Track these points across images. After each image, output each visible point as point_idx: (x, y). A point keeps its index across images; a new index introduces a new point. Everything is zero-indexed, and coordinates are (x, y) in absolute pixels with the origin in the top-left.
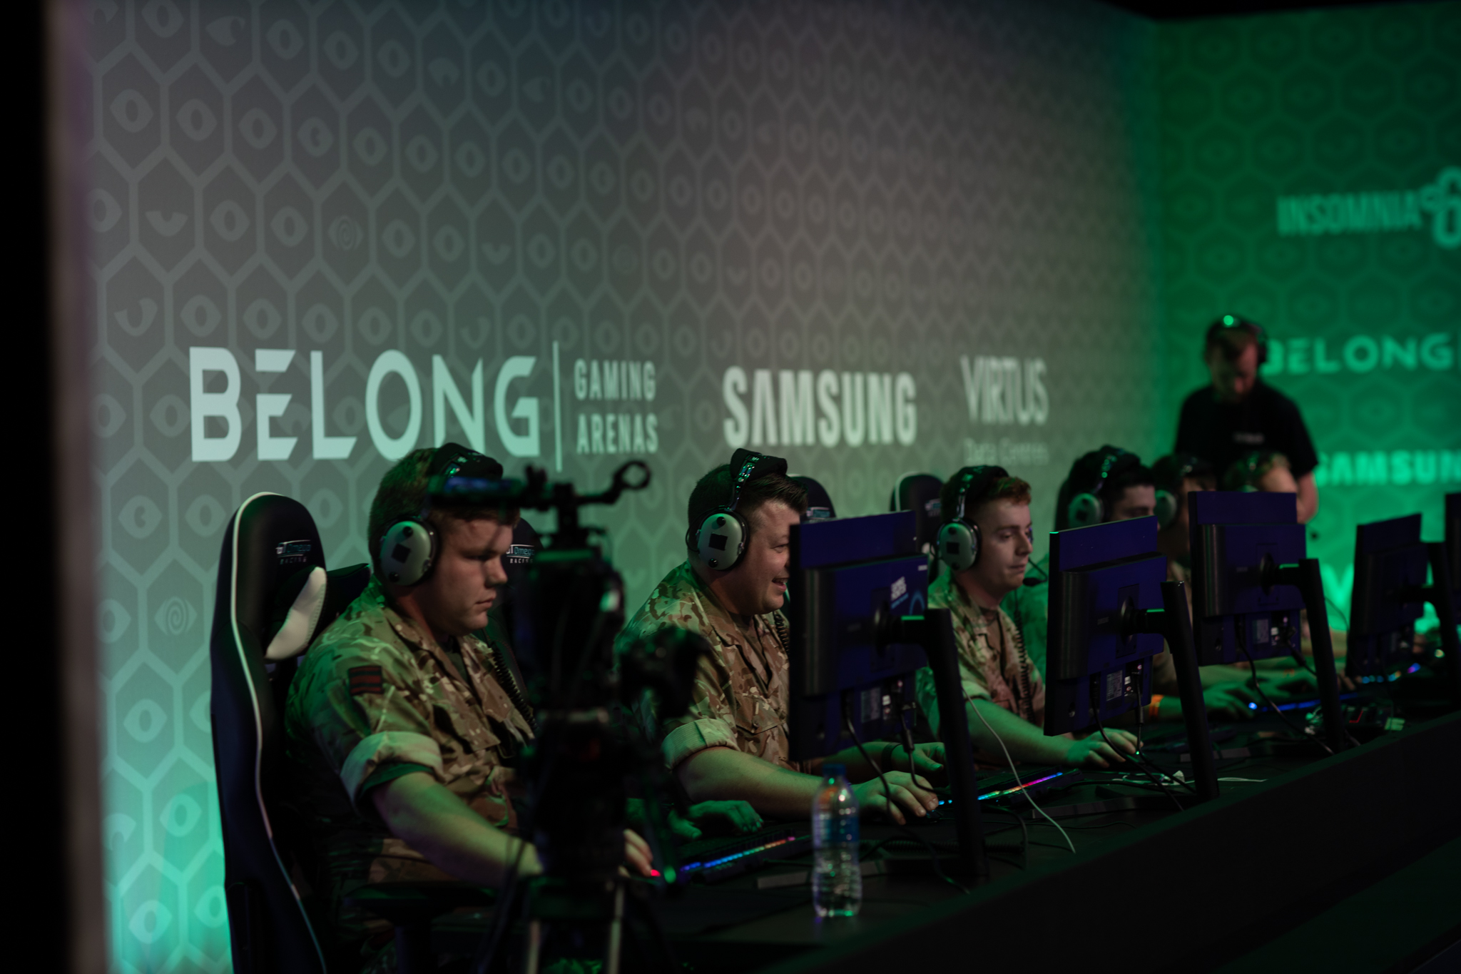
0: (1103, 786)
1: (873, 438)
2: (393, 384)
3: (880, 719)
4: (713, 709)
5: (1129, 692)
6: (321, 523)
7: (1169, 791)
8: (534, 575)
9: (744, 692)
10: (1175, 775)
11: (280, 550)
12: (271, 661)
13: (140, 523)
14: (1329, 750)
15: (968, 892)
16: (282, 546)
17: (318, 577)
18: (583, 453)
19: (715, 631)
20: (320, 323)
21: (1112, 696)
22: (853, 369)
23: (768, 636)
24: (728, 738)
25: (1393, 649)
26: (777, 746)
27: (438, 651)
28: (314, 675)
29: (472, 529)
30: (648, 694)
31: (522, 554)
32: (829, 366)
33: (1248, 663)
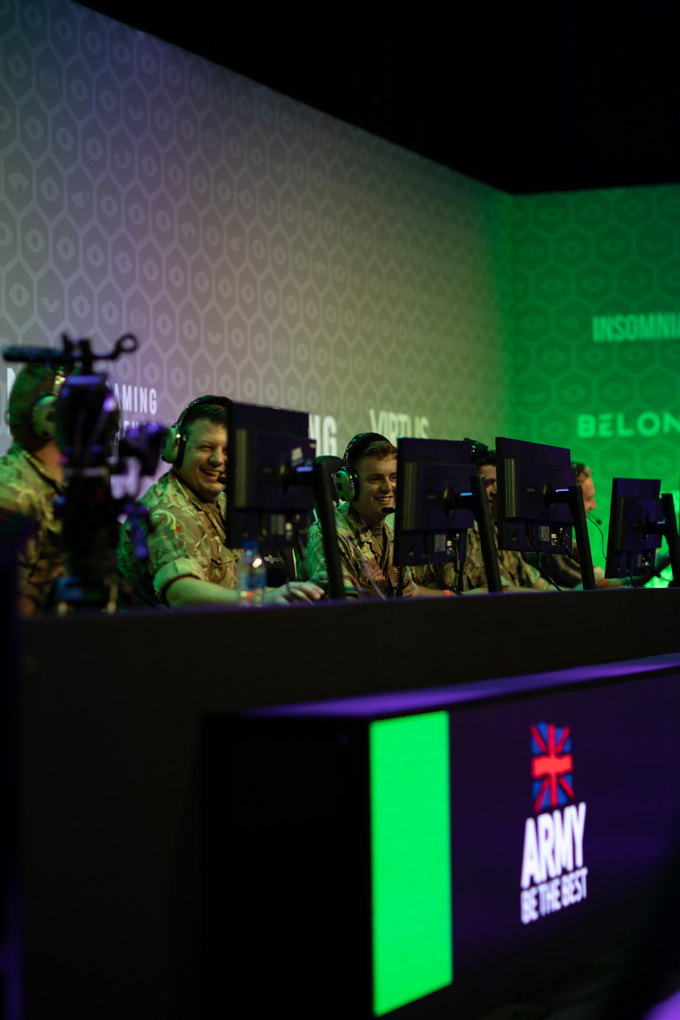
4: (187, 553)
5: (451, 551)
9: (211, 538)
21: (438, 549)
24: (194, 570)
25: (639, 565)
26: (233, 575)
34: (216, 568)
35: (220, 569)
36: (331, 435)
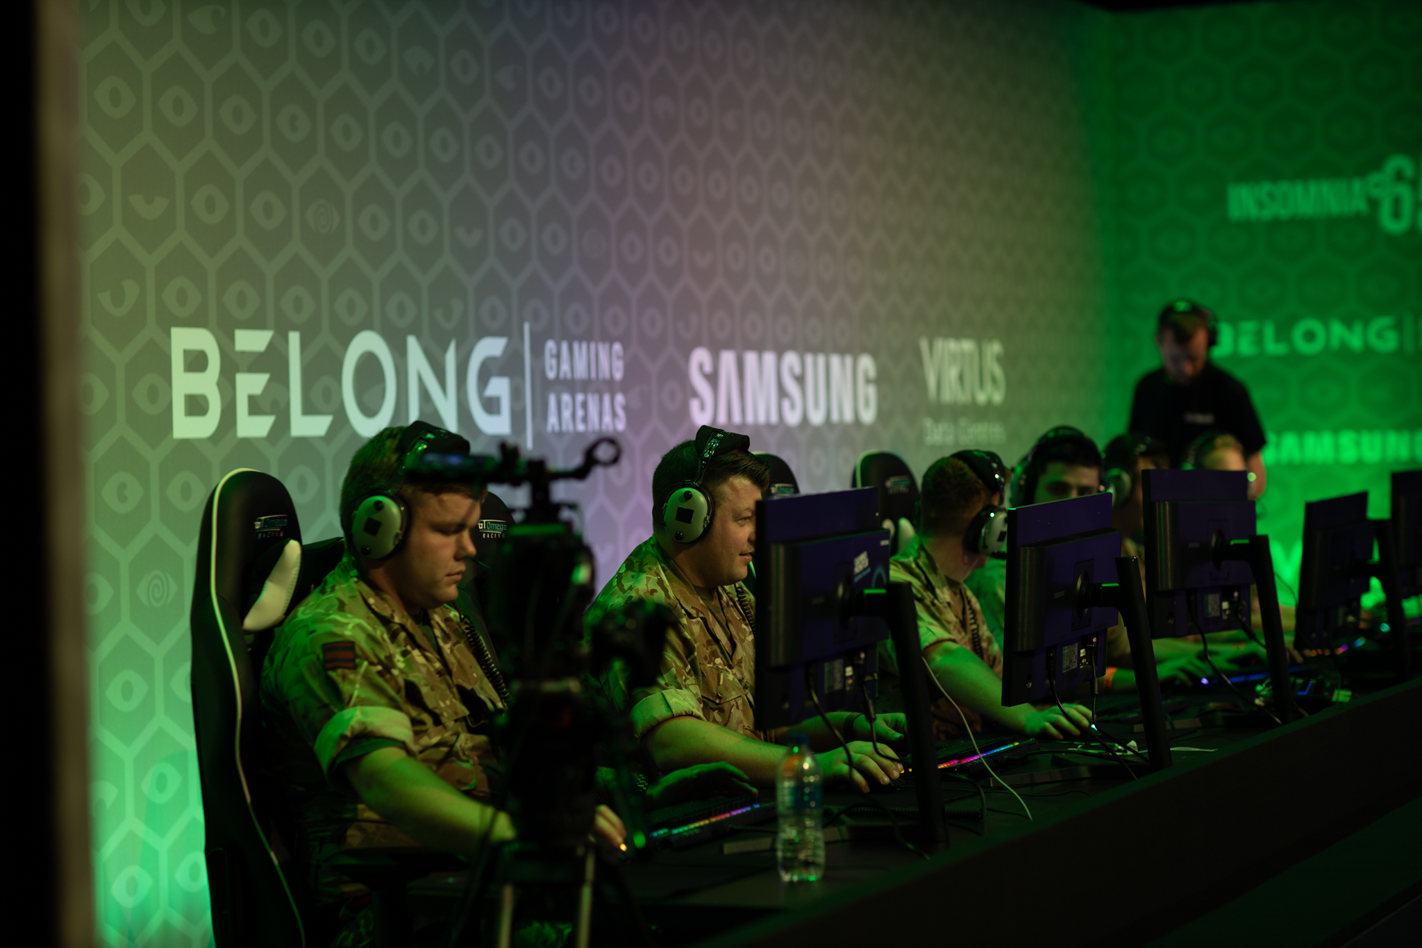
0: (1058, 755)
1: (835, 417)
2: (369, 364)
3: (843, 689)
4: (679, 680)
5: (1084, 664)
6: (297, 498)
7: (1123, 760)
8: (507, 548)
9: (709, 663)
10: (1128, 745)
11: (258, 525)
12: (248, 632)
13: (123, 499)
14: (1278, 720)
15: (928, 858)
16: (260, 520)
17: (293, 549)
18: (553, 432)
19: (681, 604)
20: (298, 305)
21: (1069, 667)
22: (815, 350)
23: (731, 608)
24: (694, 708)
25: (1340, 622)
26: (741, 716)
27: (409, 624)
28: (289, 649)
29: (441, 502)
30: (617, 665)
31: (494, 529)
32: (792, 347)
33: (1199, 636)
34: (714, 710)
35: (721, 711)
36: (868, 381)
